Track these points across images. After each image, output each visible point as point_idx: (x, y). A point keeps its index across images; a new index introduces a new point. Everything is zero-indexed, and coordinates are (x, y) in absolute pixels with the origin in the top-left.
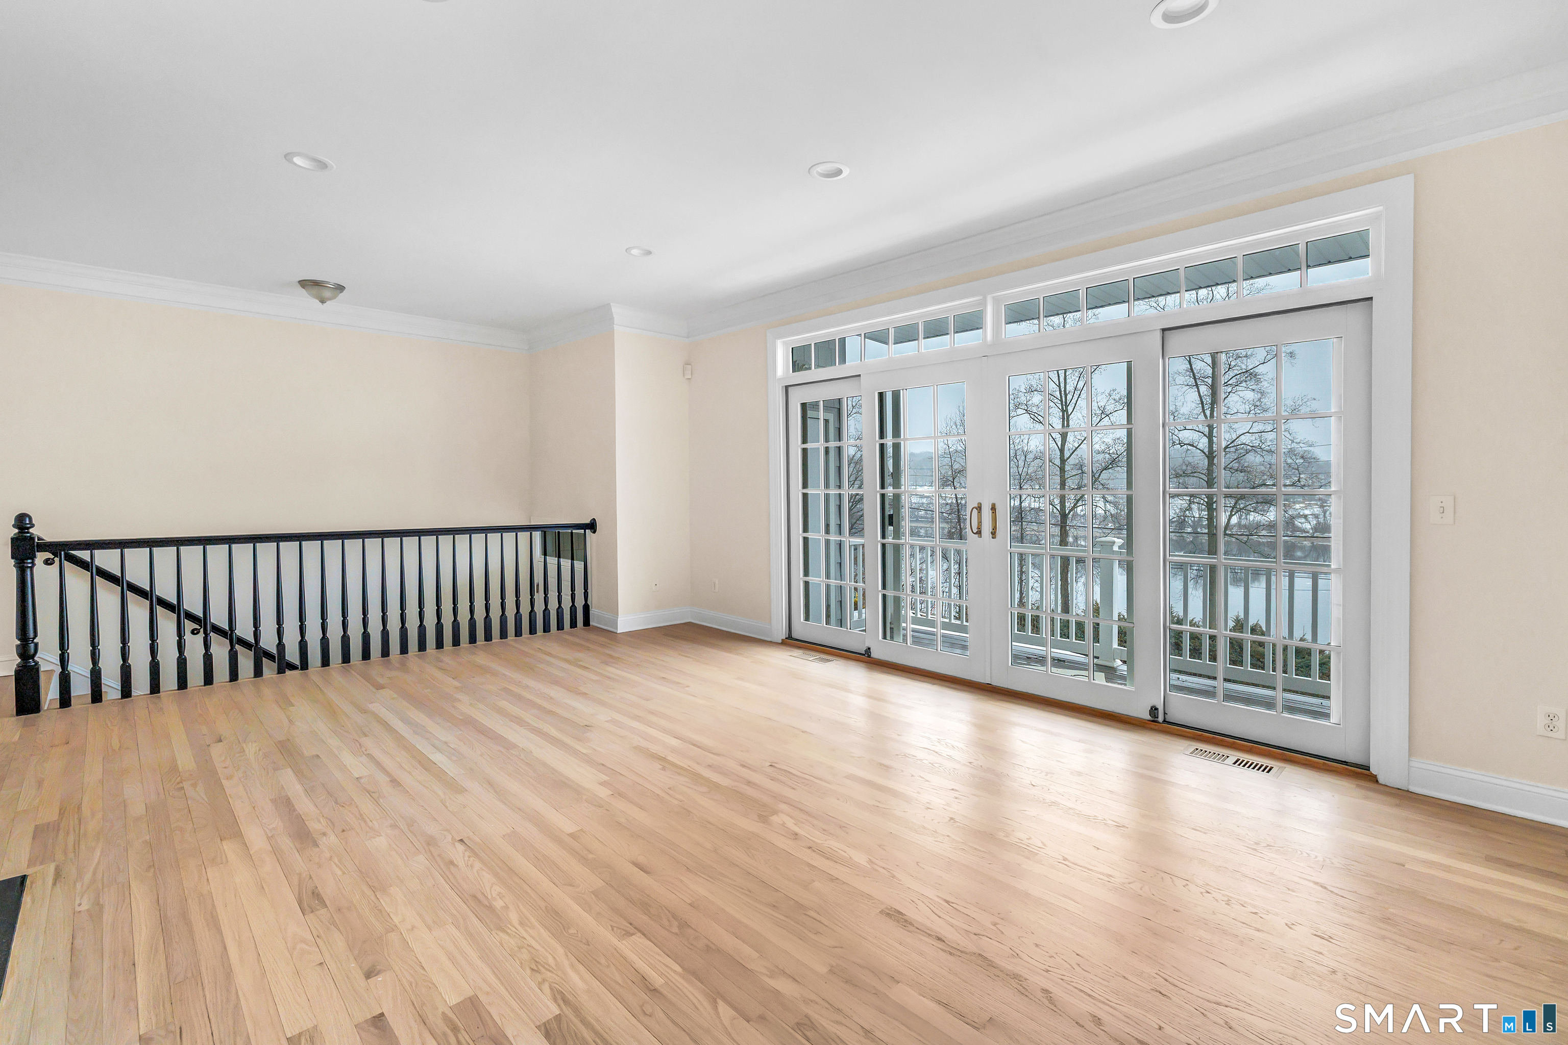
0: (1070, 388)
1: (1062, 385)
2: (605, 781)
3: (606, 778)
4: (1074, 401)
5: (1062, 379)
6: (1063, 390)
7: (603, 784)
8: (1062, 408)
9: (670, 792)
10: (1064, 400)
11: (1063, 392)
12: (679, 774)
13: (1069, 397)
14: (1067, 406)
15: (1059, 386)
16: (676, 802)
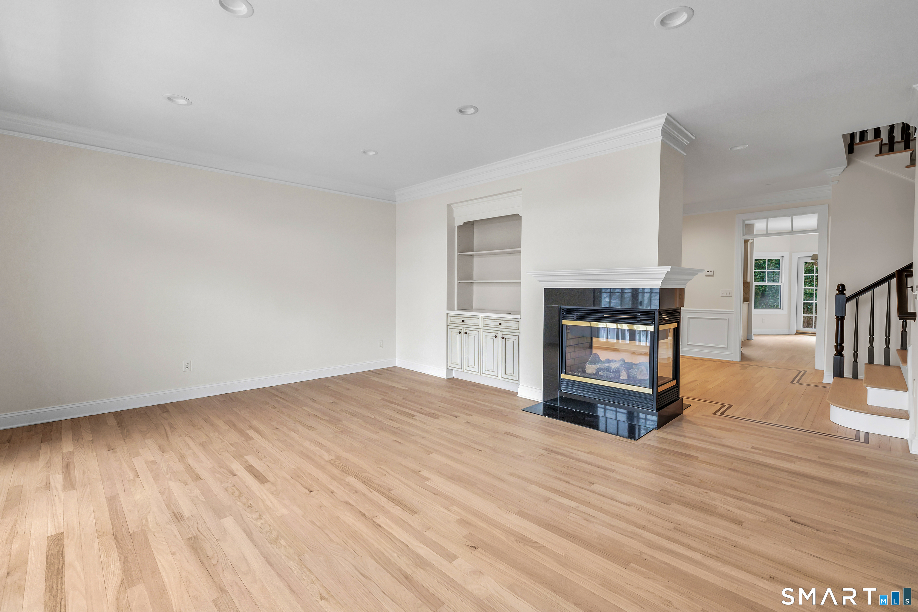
2: (428, 481)
3: (427, 483)
7: (428, 479)
9: (385, 473)
12: (379, 485)
16: (382, 467)
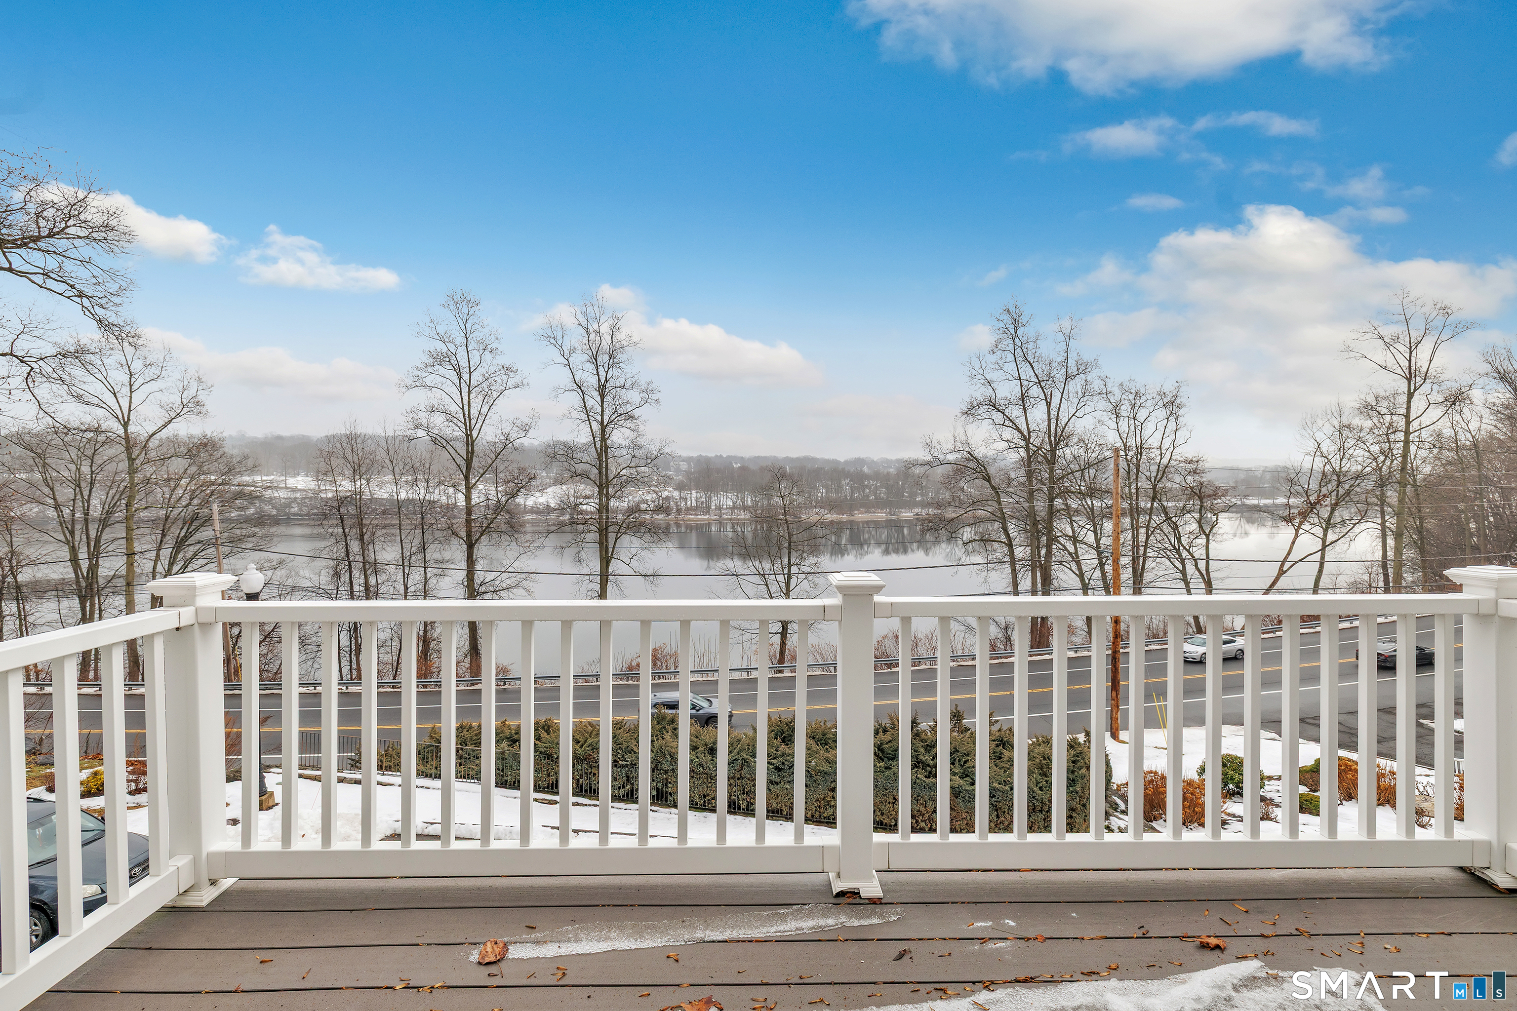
0: (474, 412)
1: (466, 408)
4: (478, 426)
5: (466, 402)
6: (467, 413)
8: (467, 432)
10: (468, 424)
11: (467, 416)
13: (473, 422)
14: (471, 431)
15: (463, 409)
